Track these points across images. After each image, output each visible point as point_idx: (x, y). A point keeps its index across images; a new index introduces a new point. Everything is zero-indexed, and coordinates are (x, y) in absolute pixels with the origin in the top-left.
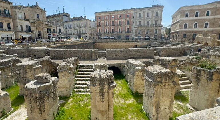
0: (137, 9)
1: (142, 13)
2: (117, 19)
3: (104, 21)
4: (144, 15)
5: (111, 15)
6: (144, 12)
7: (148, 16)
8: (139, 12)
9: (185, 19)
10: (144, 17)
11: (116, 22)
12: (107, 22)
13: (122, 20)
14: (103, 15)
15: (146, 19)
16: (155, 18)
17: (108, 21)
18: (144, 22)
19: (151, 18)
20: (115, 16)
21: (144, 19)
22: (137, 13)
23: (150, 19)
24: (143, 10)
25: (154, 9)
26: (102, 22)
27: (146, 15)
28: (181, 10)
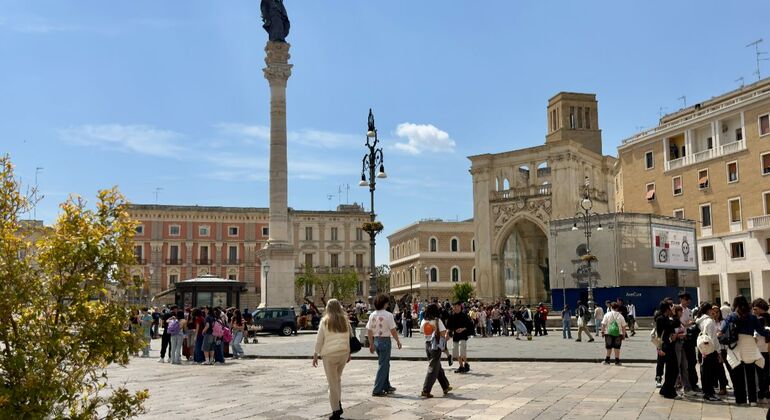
0: (298, 212)
1: (315, 226)
2: (224, 237)
3: (161, 244)
4: (322, 235)
5: (196, 220)
6: (322, 226)
7: (334, 237)
8: (304, 224)
9: (430, 254)
10: (322, 241)
11: (219, 250)
12: (176, 247)
13: (242, 245)
14: (161, 219)
15: (328, 248)
16: (356, 247)
17: (183, 245)
18: (322, 257)
19: (342, 244)
20: (213, 226)
21: (322, 246)
22: (297, 225)
23: (341, 247)
24: (317, 219)
25: (352, 219)
26: (153, 244)
27: (328, 236)
28: (419, 229)
